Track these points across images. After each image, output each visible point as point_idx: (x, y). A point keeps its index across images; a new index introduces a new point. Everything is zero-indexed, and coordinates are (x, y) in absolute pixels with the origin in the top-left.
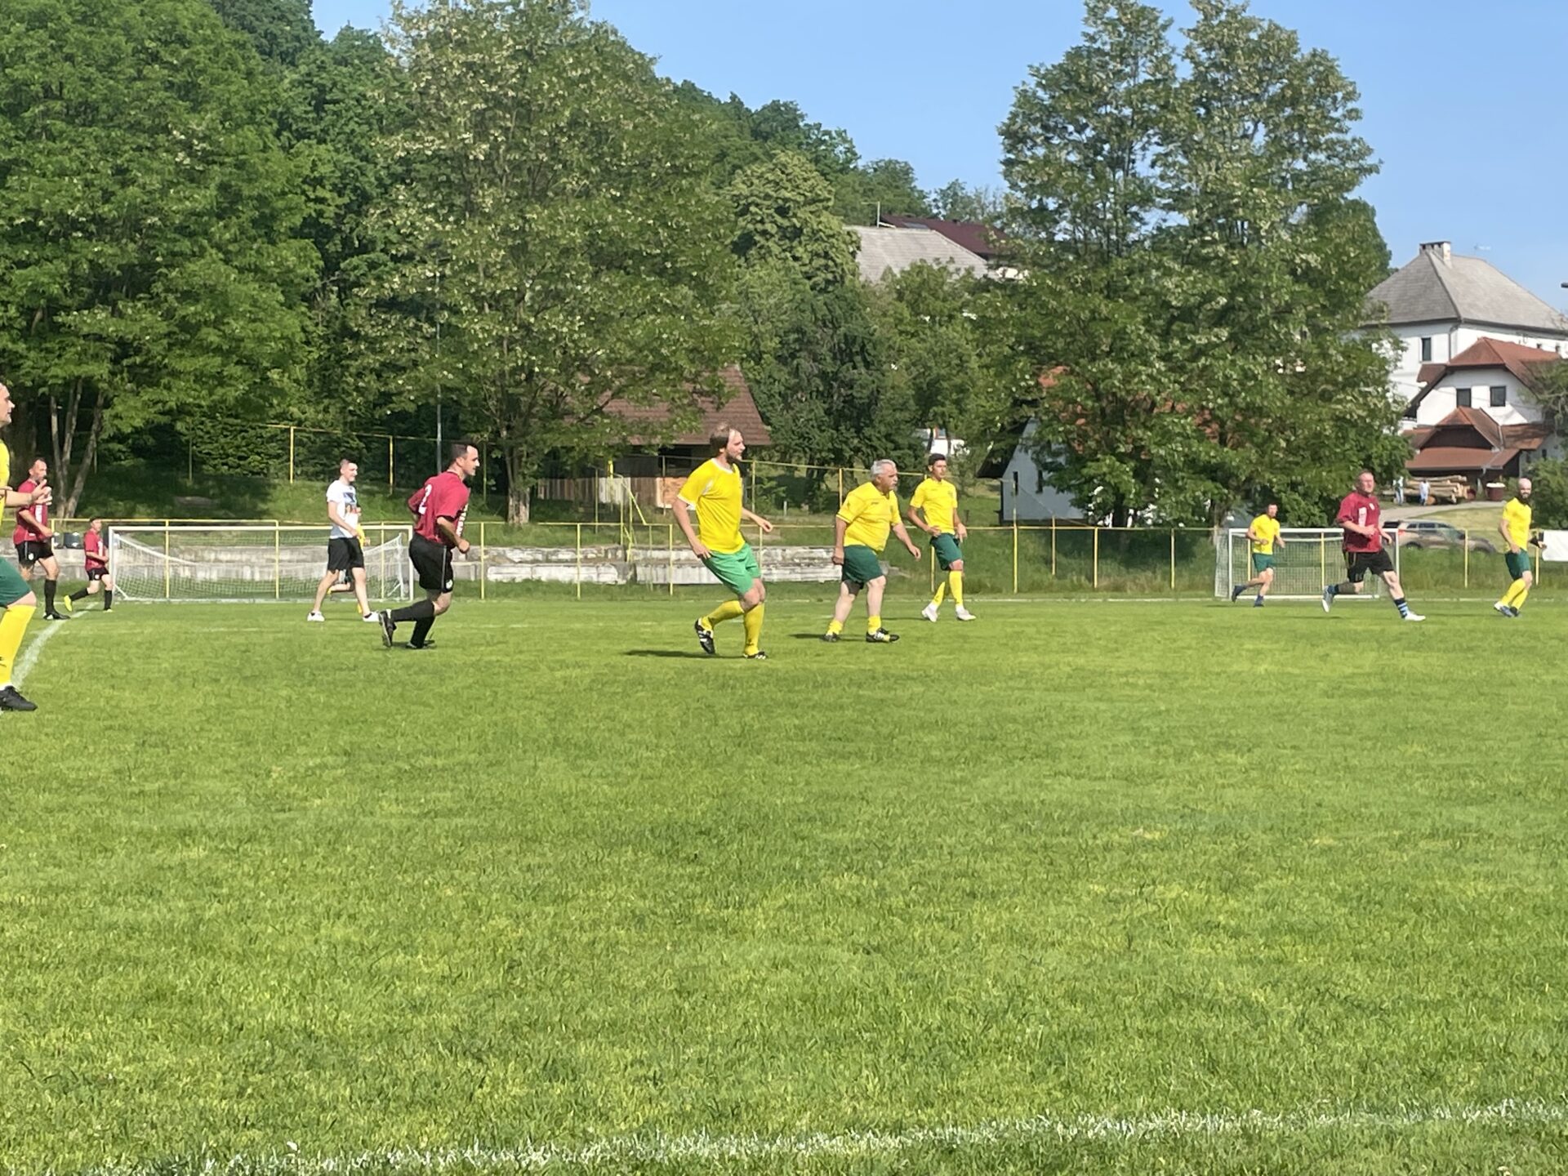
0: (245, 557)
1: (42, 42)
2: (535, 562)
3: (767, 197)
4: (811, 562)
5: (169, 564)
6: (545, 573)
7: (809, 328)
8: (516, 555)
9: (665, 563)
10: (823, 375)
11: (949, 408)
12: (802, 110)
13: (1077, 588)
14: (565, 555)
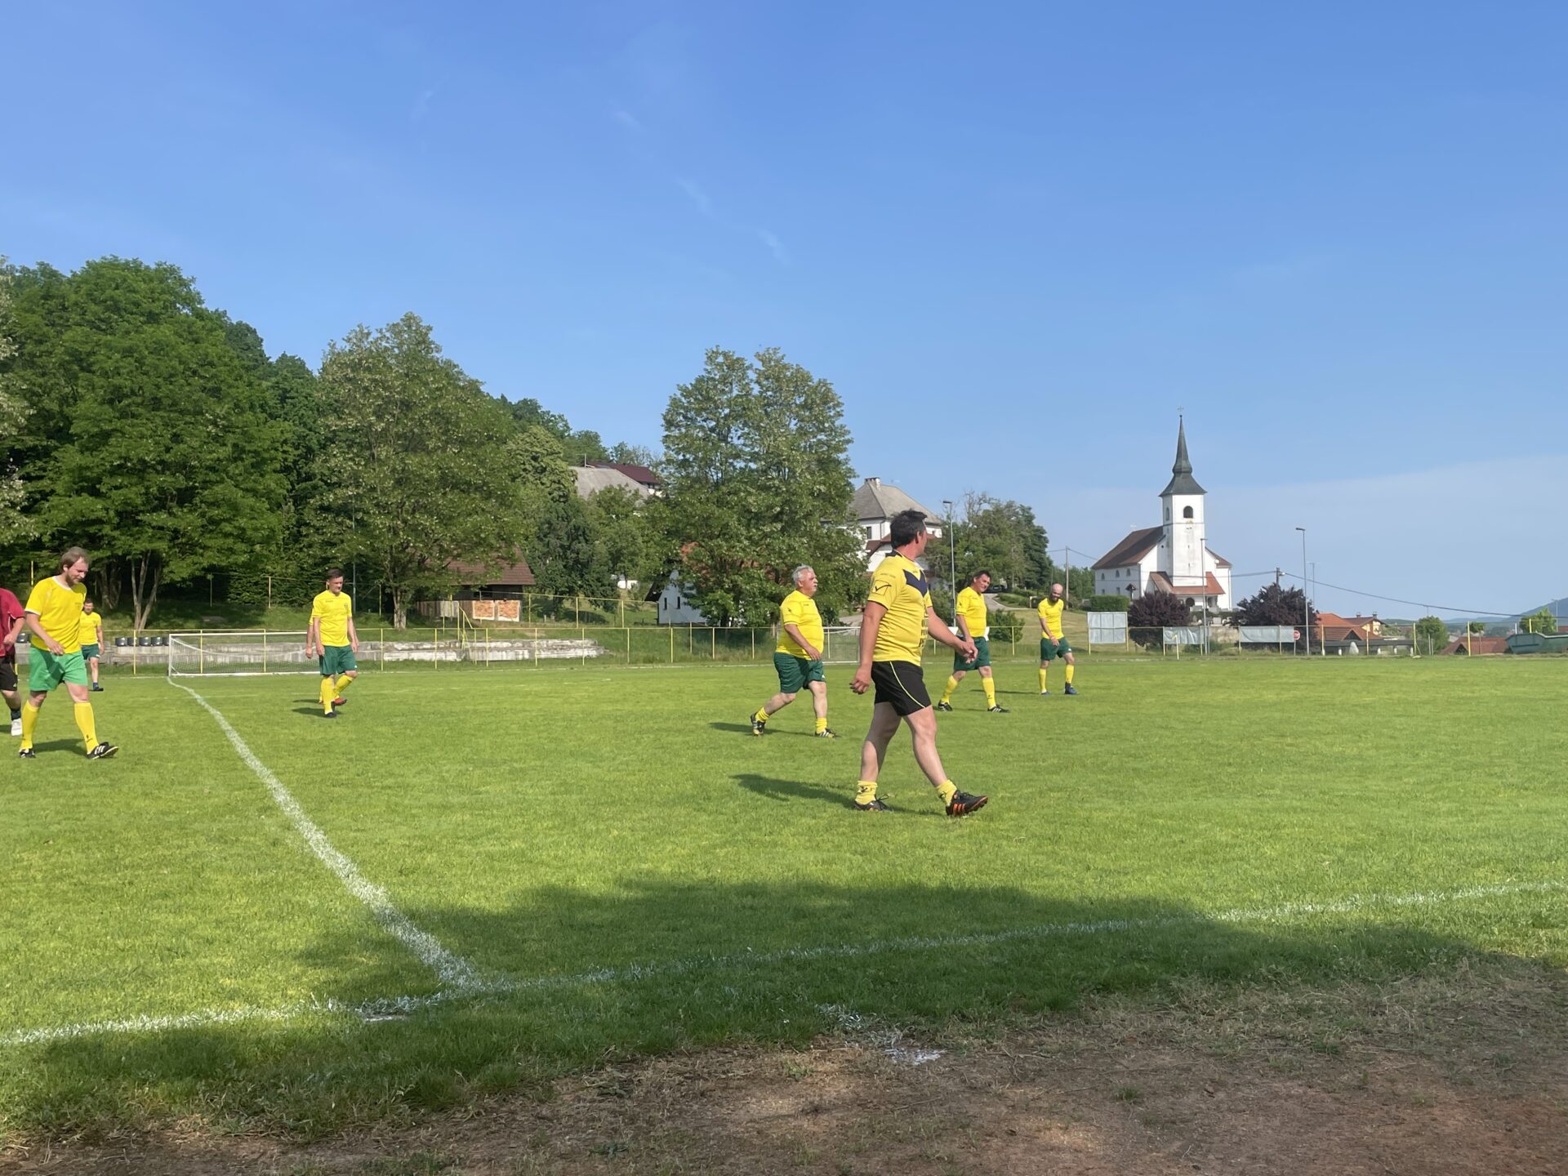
0: (245, 650)
1: (130, 364)
2: (410, 650)
3: (527, 451)
4: (562, 648)
5: (202, 654)
6: (416, 656)
7: (554, 521)
8: (399, 646)
9: (483, 649)
10: (562, 546)
11: (627, 564)
12: (540, 403)
13: (704, 659)
14: (427, 646)
